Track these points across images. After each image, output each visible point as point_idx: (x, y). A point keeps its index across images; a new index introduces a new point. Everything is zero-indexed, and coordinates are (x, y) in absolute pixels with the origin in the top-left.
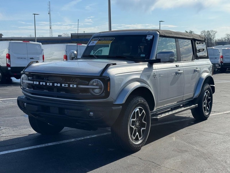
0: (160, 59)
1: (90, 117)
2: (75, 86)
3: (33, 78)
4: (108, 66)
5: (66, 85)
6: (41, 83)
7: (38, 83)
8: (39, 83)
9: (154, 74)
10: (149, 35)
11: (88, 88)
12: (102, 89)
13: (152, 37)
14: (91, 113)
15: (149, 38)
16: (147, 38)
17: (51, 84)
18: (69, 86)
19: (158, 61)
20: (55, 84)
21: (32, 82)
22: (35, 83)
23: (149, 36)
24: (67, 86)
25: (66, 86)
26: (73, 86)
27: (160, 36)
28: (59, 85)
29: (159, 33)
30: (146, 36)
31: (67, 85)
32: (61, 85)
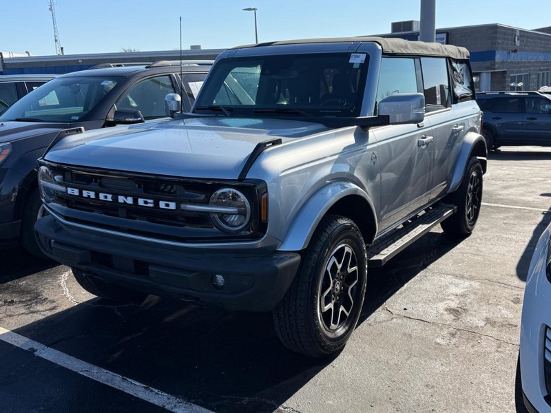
0: (388, 116)
1: (218, 287)
2: (172, 206)
3: (64, 179)
4: (259, 150)
5: (149, 201)
6: (85, 193)
7: (76, 192)
8: (81, 193)
9: (374, 154)
10: (356, 53)
11: (208, 213)
12: (245, 216)
13: (363, 57)
14: (220, 278)
15: (357, 60)
16: (351, 61)
17: (109, 198)
18: (156, 203)
19: (383, 121)
20: (121, 199)
21: (62, 189)
22: (70, 191)
23: (358, 57)
24: (152, 205)
25: (149, 205)
26: (167, 205)
27: (383, 54)
28: (130, 200)
29: (380, 47)
30: (348, 56)
31: (151, 201)
32: (136, 201)
